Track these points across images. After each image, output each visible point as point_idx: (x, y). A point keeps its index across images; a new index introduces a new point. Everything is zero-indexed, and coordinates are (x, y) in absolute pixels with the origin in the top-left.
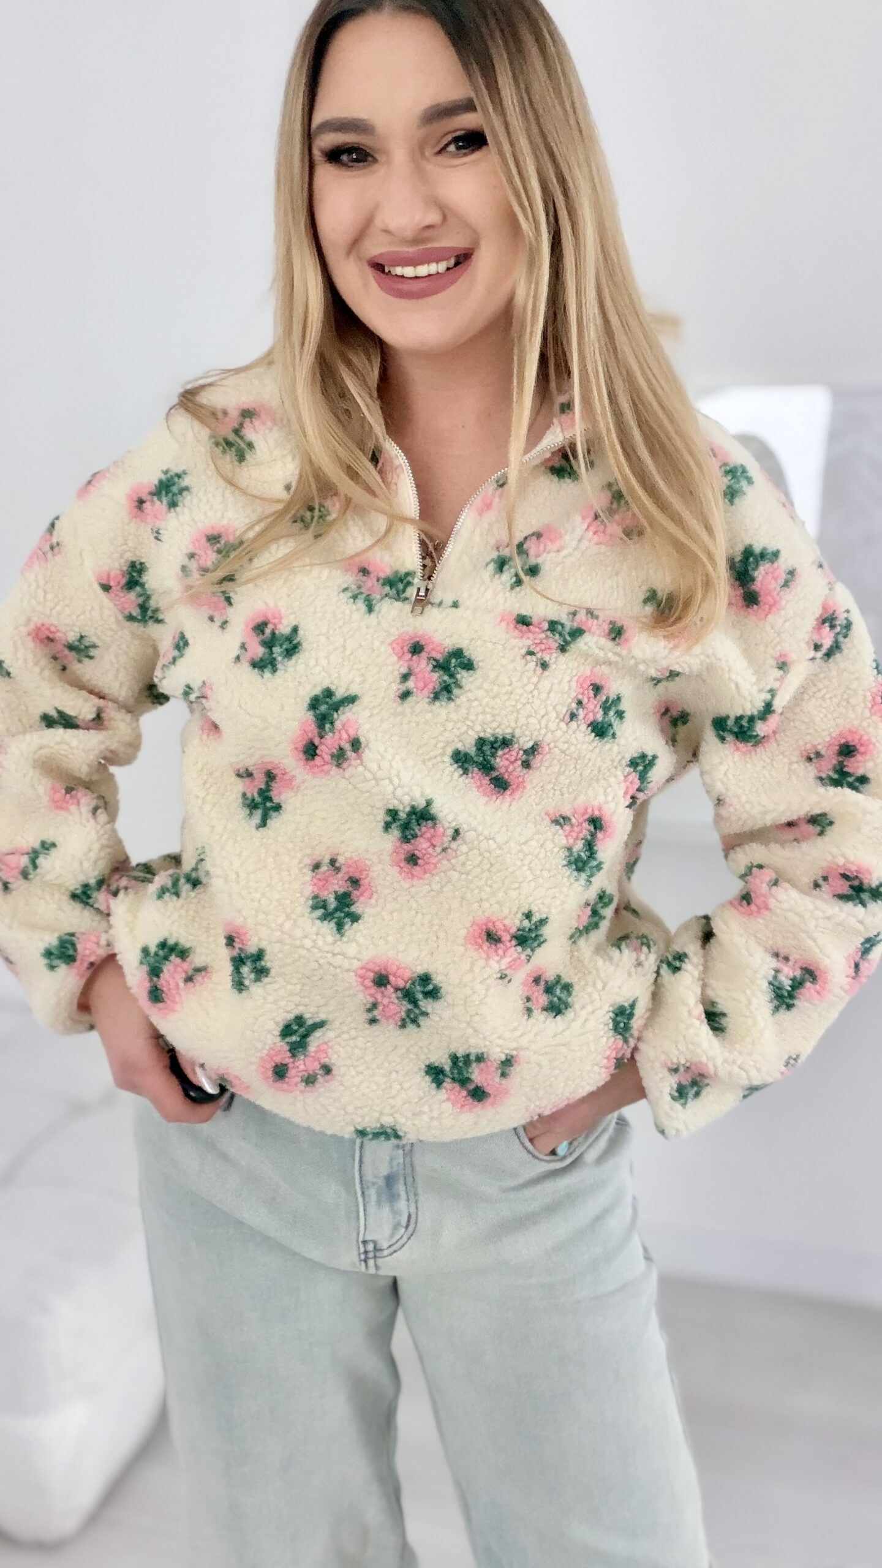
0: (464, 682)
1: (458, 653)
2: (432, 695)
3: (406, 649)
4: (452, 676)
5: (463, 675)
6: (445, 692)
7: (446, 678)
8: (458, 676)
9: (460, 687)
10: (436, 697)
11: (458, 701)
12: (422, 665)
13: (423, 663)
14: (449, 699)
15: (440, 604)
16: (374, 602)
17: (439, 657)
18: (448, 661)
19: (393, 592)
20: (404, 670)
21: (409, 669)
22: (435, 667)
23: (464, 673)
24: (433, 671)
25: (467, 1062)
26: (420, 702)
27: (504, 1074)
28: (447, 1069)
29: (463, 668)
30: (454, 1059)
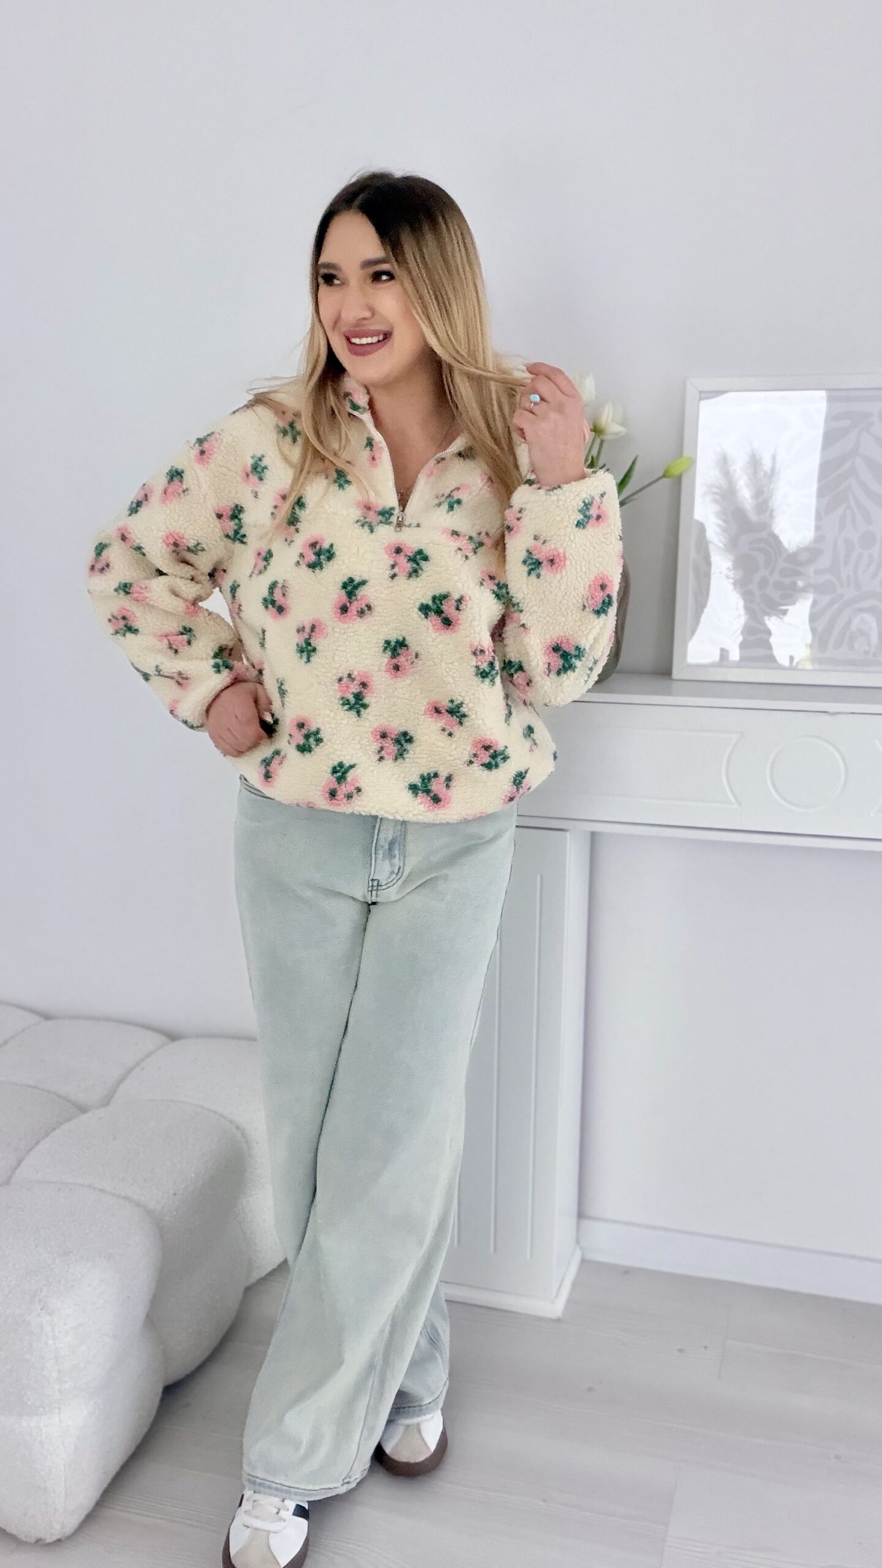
0: (423, 567)
1: (420, 552)
2: (408, 575)
3: (393, 551)
4: (418, 564)
5: (423, 563)
6: (415, 573)
7: (415, 565)
8: (421, 564)
9: (422, 570)
10: (410, 576)
11: (421, 577)
12: (402, 560)
13: (403, 557)
14: (417, 576)
15: (410, 525)
16: (374, 527)
17: (410, 554)
18: (415, 557)
19: (383, 519)
20: (392, 563)
21: (395, 562)
22: (409, 560)
23: (423, 562)
24: (407, 562)
25: (429, 779)
26: (401, 579)
27: (448, 786)
28: (420, 785)
29: (423, 560)
30: (423, 778)
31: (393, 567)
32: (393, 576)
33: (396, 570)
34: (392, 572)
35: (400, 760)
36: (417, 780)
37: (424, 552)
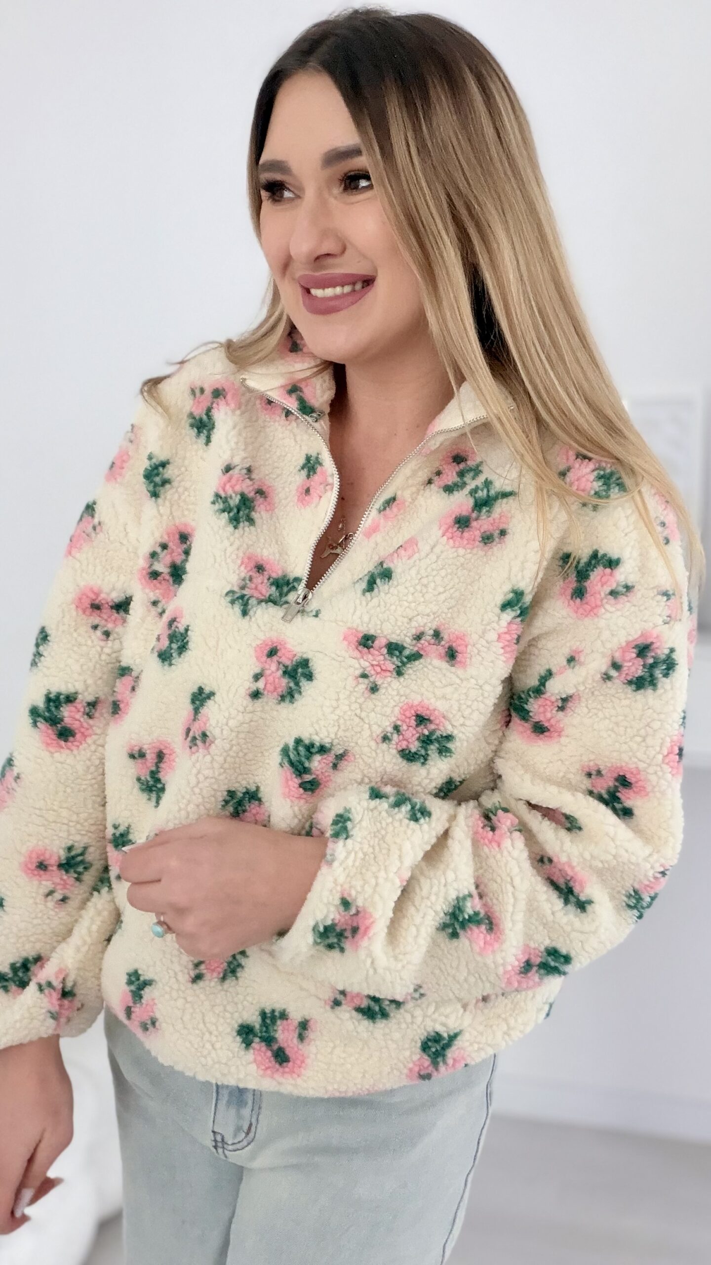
0: (304, 691)
1: (303, 663)
2: (279, 697)
3: (265, 653)
6: (289, 696)
9: (301, 694)
11: (299, 706)
14: (292, 702)
15: (310, 612)
16: (250, 606)
17: (290, 663)
19: (274, 595)
22: (284, 672)
23: (305, 681)
24: (282, 675)
25: (274, 1019)
26: (269, 701)
27: (301, 1037)
28: (257, 1026)
29: (305, 677)
30: (263, 1014)
31: (257, 677)
32: (256, 695)
33: (261, 684)
34: (254, 687)
35: (230, 982)
36: (254, 1020)
37: (310, 665)
